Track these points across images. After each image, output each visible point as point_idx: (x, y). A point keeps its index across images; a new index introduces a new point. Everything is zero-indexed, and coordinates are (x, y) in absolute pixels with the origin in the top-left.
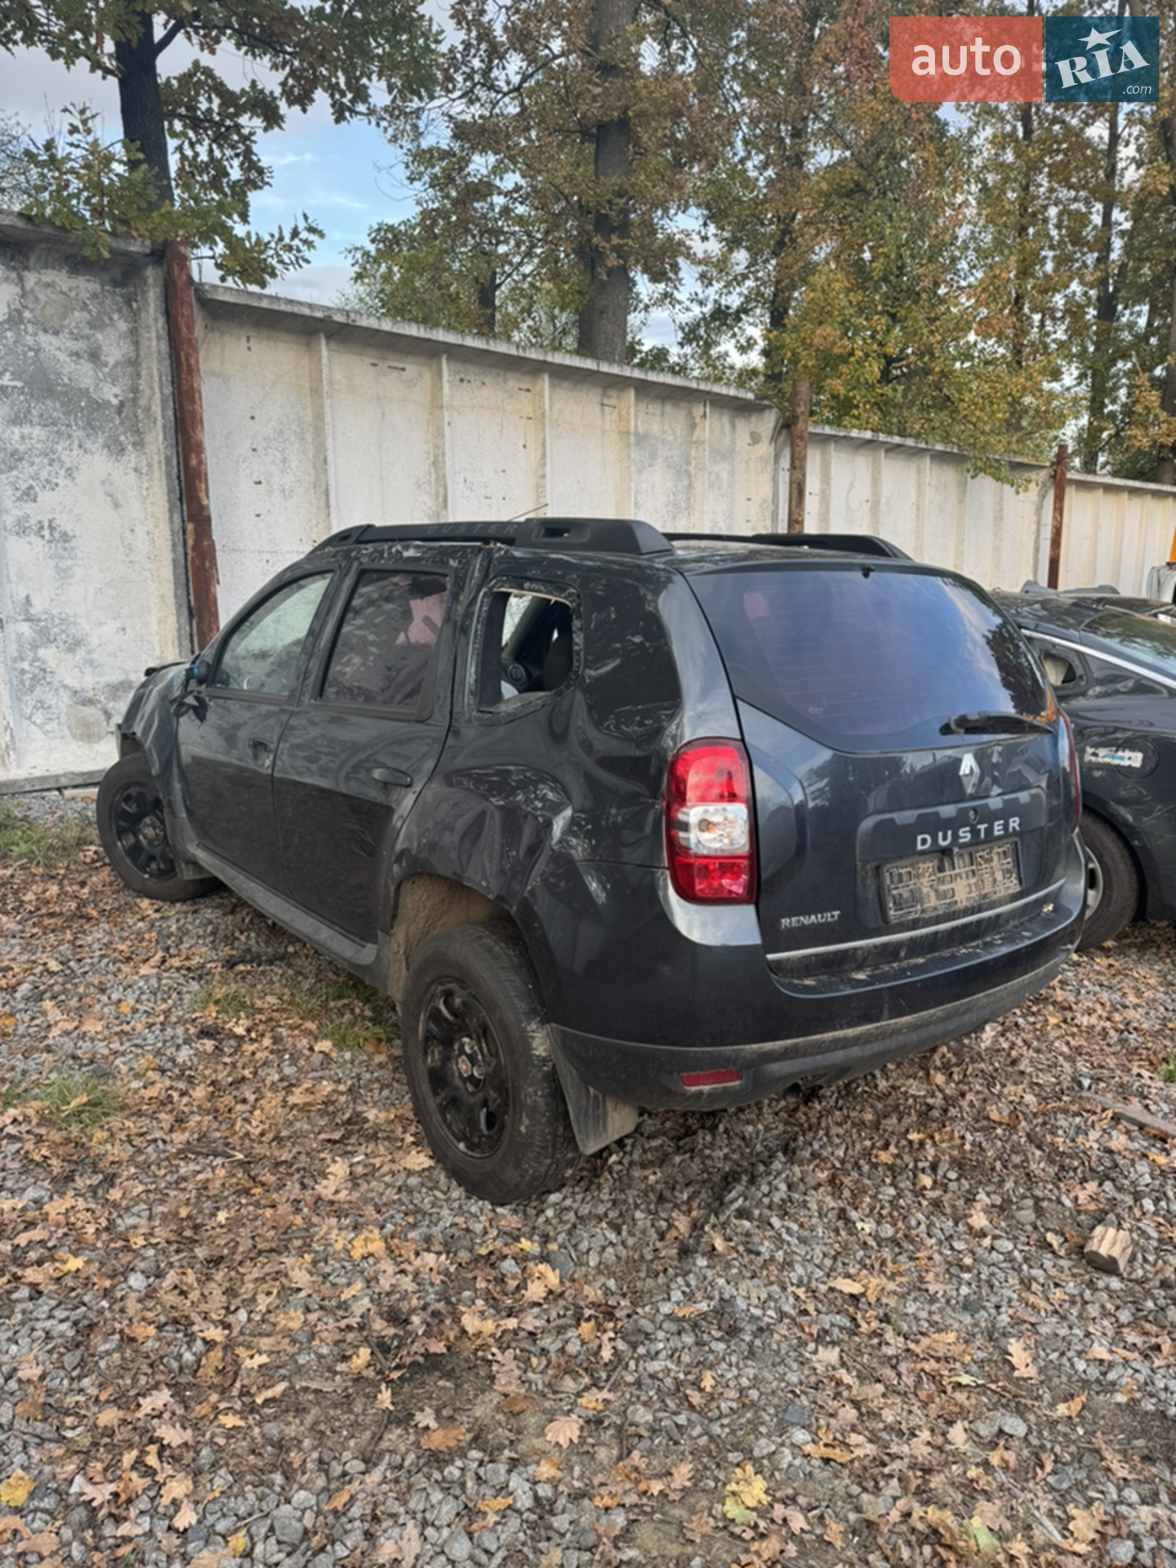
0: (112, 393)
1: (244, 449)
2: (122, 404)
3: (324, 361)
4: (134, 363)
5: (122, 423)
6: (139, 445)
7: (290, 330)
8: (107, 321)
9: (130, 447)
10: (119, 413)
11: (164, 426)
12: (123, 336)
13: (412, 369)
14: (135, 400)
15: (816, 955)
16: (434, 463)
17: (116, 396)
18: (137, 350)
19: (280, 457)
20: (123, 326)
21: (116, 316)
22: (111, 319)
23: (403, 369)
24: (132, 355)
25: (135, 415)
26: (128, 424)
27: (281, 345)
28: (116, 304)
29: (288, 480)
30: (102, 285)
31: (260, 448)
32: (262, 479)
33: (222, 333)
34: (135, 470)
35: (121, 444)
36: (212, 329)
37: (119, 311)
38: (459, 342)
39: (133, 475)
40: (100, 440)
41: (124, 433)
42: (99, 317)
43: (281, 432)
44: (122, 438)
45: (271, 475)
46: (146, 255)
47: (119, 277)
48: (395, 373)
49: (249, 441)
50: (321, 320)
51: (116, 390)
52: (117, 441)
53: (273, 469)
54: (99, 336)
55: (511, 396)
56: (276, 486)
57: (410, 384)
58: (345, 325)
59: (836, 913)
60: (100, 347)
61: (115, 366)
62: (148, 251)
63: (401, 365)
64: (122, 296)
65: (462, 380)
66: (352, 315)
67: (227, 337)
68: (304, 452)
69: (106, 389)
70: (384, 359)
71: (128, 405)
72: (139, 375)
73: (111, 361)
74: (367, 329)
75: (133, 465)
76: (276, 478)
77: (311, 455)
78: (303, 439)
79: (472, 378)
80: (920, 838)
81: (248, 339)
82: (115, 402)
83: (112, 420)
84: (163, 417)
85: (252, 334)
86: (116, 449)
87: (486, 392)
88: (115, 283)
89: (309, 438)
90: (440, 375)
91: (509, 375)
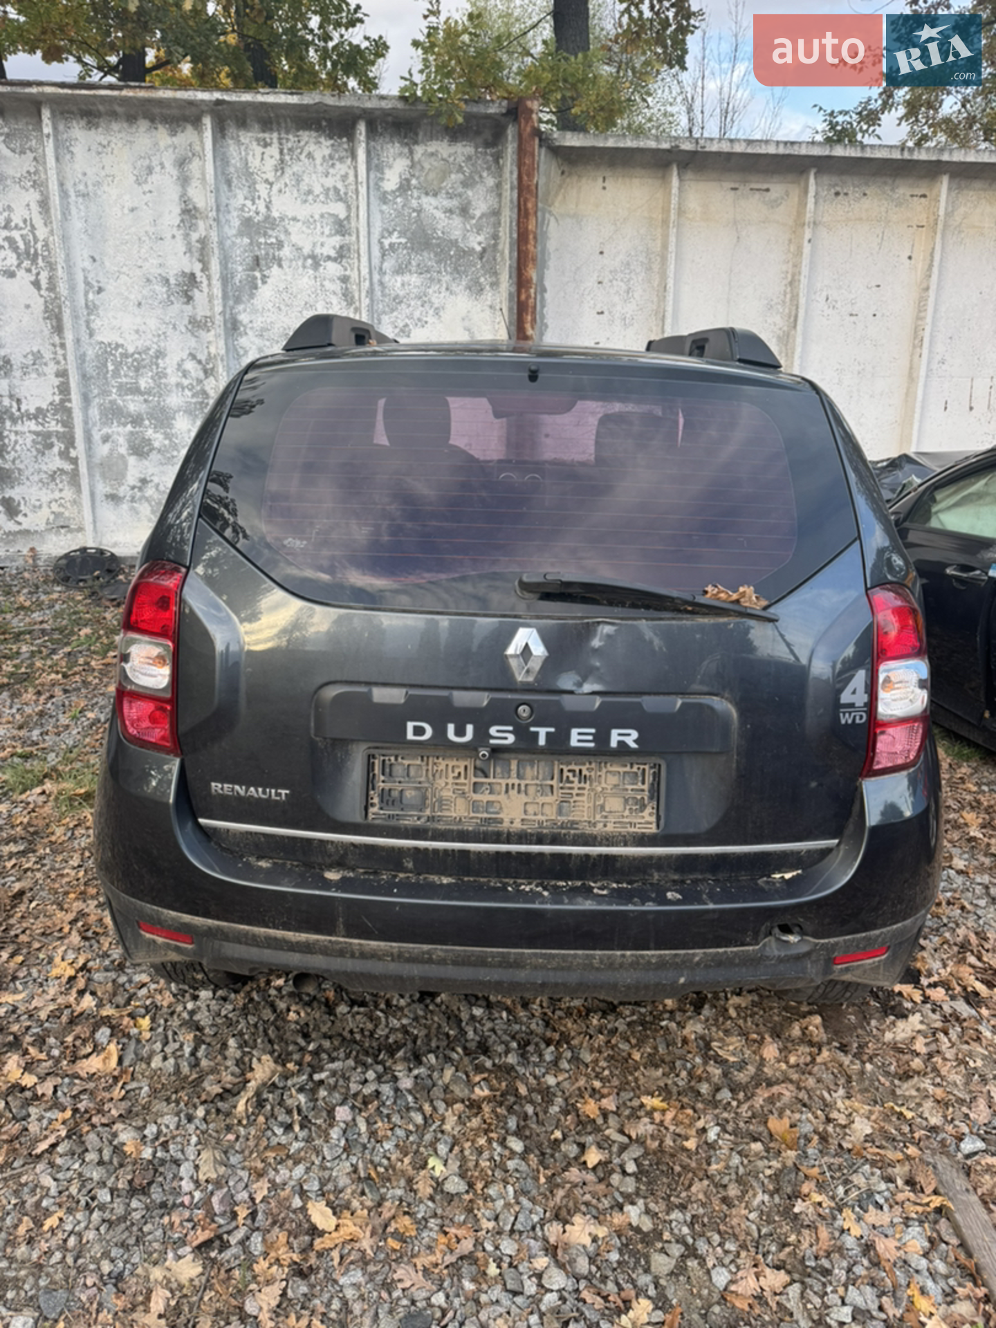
0: (476, 242)
1: (591, 282)
2: (484, 250)
3: (675, 191)
4: (496, 213)
5: (483, 266)
6: (495, 285)
7: (644, 166)
8: (477, 178)
9: (488, 287)
10: (481, 258)
11: (510, 267)
12: (490, 190)
13: (777, 189)
14: (495, 245)
15: (265, 835)
16: (791, 283)
17: (480, 243)
18: (500, 202)
19: (624, 287)
20: (490, 181)
21: (485, 174)
22: (481, 177)
23: (768, 190)
24: (496, 206)
25: (495, 259)
26: (487, 267)
27: (636, 181)
28: (487, 162)
29: (630, 308)
30: (476, 147)
31: (606, 281)
32: (605, 309)
33: (580, 177)
34: (491, 307)
35: (480, 285)
36: (570, 174)
37: (488, 169)
38: (827, 153)
39: (488, 311)
40: (464, 283)
41: (484, 275)
42: (471, 177)
43: (628, 264)
44: (482, 280)
45: (614, 305)
46: (503, 115)
47: (490, 139)
48: (757, 195)
49: (596, 274)
50: (668, 151)
51: (480, 238)
52: (477, 282)
53: (616, 299)
54: (470, 193)
55: (899, 205)
56: (618, 315)
57: (774, 204)
58: (695, 153)
59: (284, 792)
60: (469, 203)
61: (481, 218)
62: (504, 111)
63: (765, 186)
64: (492, 155)
65: (837, 194)
66: (702, 142)
67: (584, 180)
68: (649, 282)
69: (471, 239)
70: (745, 182)
71: (489, 250)
72: (499, 223)
73: (478, 213)
74: (718, 154)
75: (489, 303)
76: (619, 308)
77: (656, 284)
78: (649, 269)
79: (850, 190)
80: (410, 726)
81: (604, 179)
82: (478, 248)
83: (475, 266)
84: (511, 258)
85: (608, 173)
86: (476, 289)
87: (866, 203)
88: (487, 145)
89: (656, 267)
90: (806, 192)
91: (898, 181)
